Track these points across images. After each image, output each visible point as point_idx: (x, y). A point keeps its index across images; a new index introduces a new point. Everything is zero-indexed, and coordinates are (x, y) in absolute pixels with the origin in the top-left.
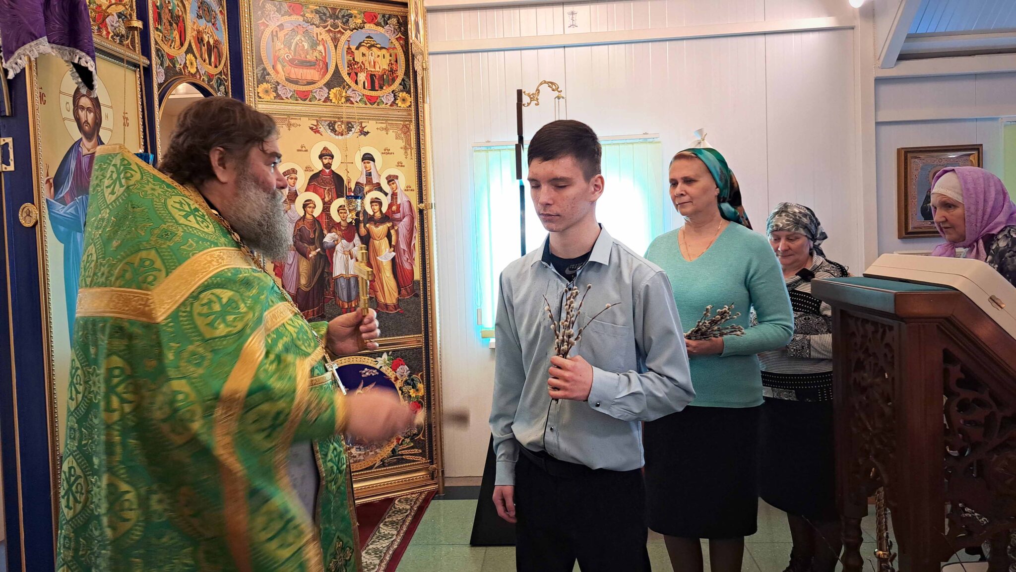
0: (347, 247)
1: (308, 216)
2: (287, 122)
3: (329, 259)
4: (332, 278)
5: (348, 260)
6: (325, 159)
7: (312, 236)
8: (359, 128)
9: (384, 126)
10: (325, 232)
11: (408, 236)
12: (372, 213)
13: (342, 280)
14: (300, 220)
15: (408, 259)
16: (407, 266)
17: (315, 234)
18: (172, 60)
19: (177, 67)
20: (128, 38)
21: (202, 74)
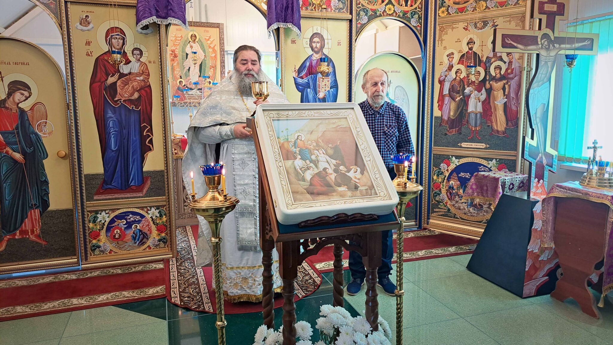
0: (477, 95)
1: (457, 78)
2: (451, 27)
3: (467, 102)
4: (467, 113)
5: (477, 103)
6: (470, 45)
7: (458, 89)
8: (492, 23)
9: (508, 19)
10: (466, 87)
11: (517, 89)
12: (494, 75)
13: (472, 114)
14: (453, 80)
15: (515, 103)
16: (514, 108)
17: (460, 88)
18: (374, 11)
19: (378, 13)
20: (344, 8)
21: (399, 13)
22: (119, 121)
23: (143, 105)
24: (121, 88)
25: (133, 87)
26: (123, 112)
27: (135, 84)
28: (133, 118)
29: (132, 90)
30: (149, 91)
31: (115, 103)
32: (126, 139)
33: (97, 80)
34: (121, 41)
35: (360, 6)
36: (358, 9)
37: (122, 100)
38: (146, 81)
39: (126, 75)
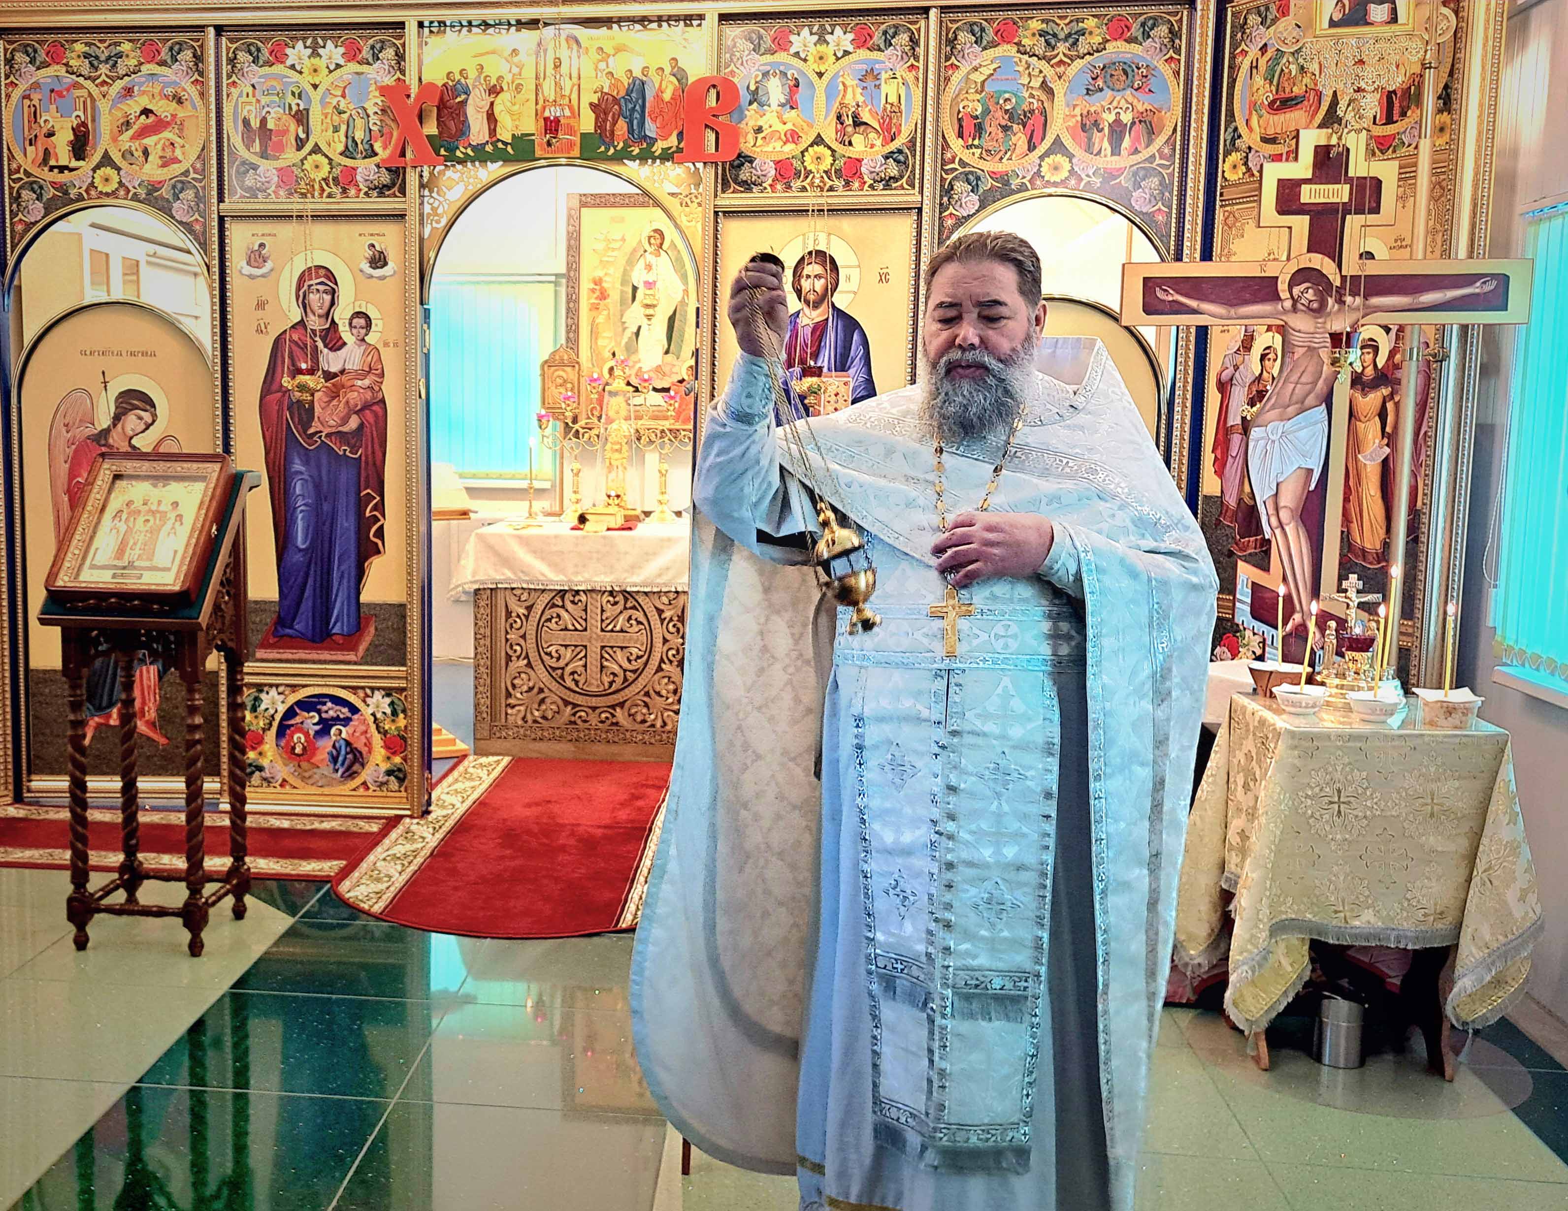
1: (1265, 374)
14: (1254, 381)
18: (1004, 179)
19: (1015, 183)
20: (902, 177)
21: (1088, 176)
22: (314, 482)
23: (367, 447)
24: (323, 405)
25: (347, 402)
26: (324, 461)
27: (353, 396)
28: (345, 476)
29: (346, 410)
30: (381, 413)
31: (310, 441)
32: (328, 524)
33: (275, 387)
34: (328, 298)
35: (956, 166)
36: (945, 176)
37: (323, 434)
38: (377, 388)
39: (335, 375)
